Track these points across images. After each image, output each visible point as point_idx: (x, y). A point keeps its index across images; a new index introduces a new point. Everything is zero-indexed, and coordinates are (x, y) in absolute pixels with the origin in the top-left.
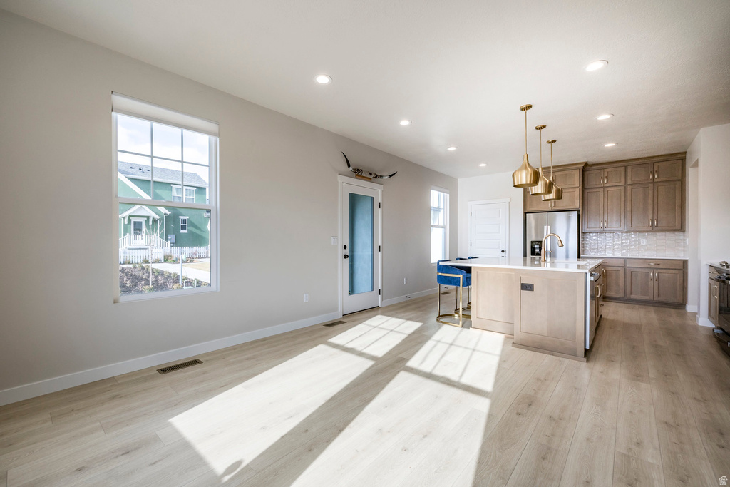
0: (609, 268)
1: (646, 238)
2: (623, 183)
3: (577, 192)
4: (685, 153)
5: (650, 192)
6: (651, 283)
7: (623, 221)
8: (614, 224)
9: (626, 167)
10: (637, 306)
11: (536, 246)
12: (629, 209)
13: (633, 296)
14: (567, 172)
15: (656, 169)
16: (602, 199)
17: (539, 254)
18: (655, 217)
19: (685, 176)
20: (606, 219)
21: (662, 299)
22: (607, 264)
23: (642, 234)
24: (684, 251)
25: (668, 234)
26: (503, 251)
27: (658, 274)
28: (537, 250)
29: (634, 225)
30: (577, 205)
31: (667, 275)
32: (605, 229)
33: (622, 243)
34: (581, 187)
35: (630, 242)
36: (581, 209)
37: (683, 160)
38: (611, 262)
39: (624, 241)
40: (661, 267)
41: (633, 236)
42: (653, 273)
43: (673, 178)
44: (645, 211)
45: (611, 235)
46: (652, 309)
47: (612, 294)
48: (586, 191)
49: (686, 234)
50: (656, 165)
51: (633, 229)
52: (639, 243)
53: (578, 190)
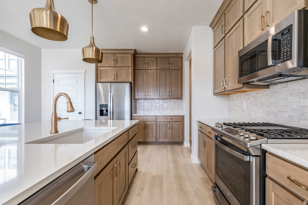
0: (148, 123)
1: (167, 103)
2: (155, 68)
3: (130, 70)
4: (182, 54)
5: (168, 75)
6: (168, 131)
7: (155, 92)
8: (152, 94)
9: (157, 58)
10: (162, 146)
11: (103, 109)
12: (158, 84)
13: (161, 140)
14: (124, 55)
15: (170, 62)
16: (145, 77)
17: (107, 115)
18: (170, 91)
19: (182, 68)
20: (147, 91)
21: (174, 140)
22: (147, 120)
23: (165, 101)
24: (182, 110)
25: (175, 100)
26: (80, 113)
27: (172, 124)
28: (105, 112)
29: (161, 95)
30: (130, 79)
31: (176, 125)
32: (147, 97)
33: (156, 106)
34: (132, 67)
35: (159, 105)
36: (132, 82)
37: (182, 58)
38: (150, 119)
39: (157, 105)
40: (173, 120)
41: (161, 102)
42: (170, 125)
43: (178, 68)
44: (166, 86)
45: (150, 100)
46: (169, 147)
47: (150, 140)
48: (137, 71)
49: (183, 100)
50: (171, 59)
51: (160, 97)
52: (163, 106)
53: (131, 68)
